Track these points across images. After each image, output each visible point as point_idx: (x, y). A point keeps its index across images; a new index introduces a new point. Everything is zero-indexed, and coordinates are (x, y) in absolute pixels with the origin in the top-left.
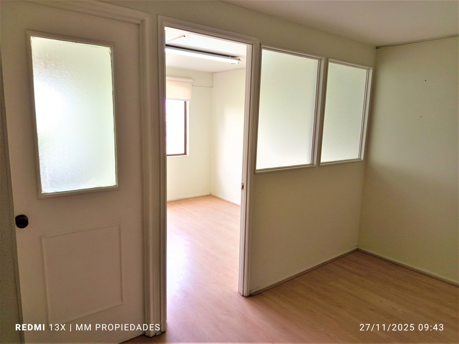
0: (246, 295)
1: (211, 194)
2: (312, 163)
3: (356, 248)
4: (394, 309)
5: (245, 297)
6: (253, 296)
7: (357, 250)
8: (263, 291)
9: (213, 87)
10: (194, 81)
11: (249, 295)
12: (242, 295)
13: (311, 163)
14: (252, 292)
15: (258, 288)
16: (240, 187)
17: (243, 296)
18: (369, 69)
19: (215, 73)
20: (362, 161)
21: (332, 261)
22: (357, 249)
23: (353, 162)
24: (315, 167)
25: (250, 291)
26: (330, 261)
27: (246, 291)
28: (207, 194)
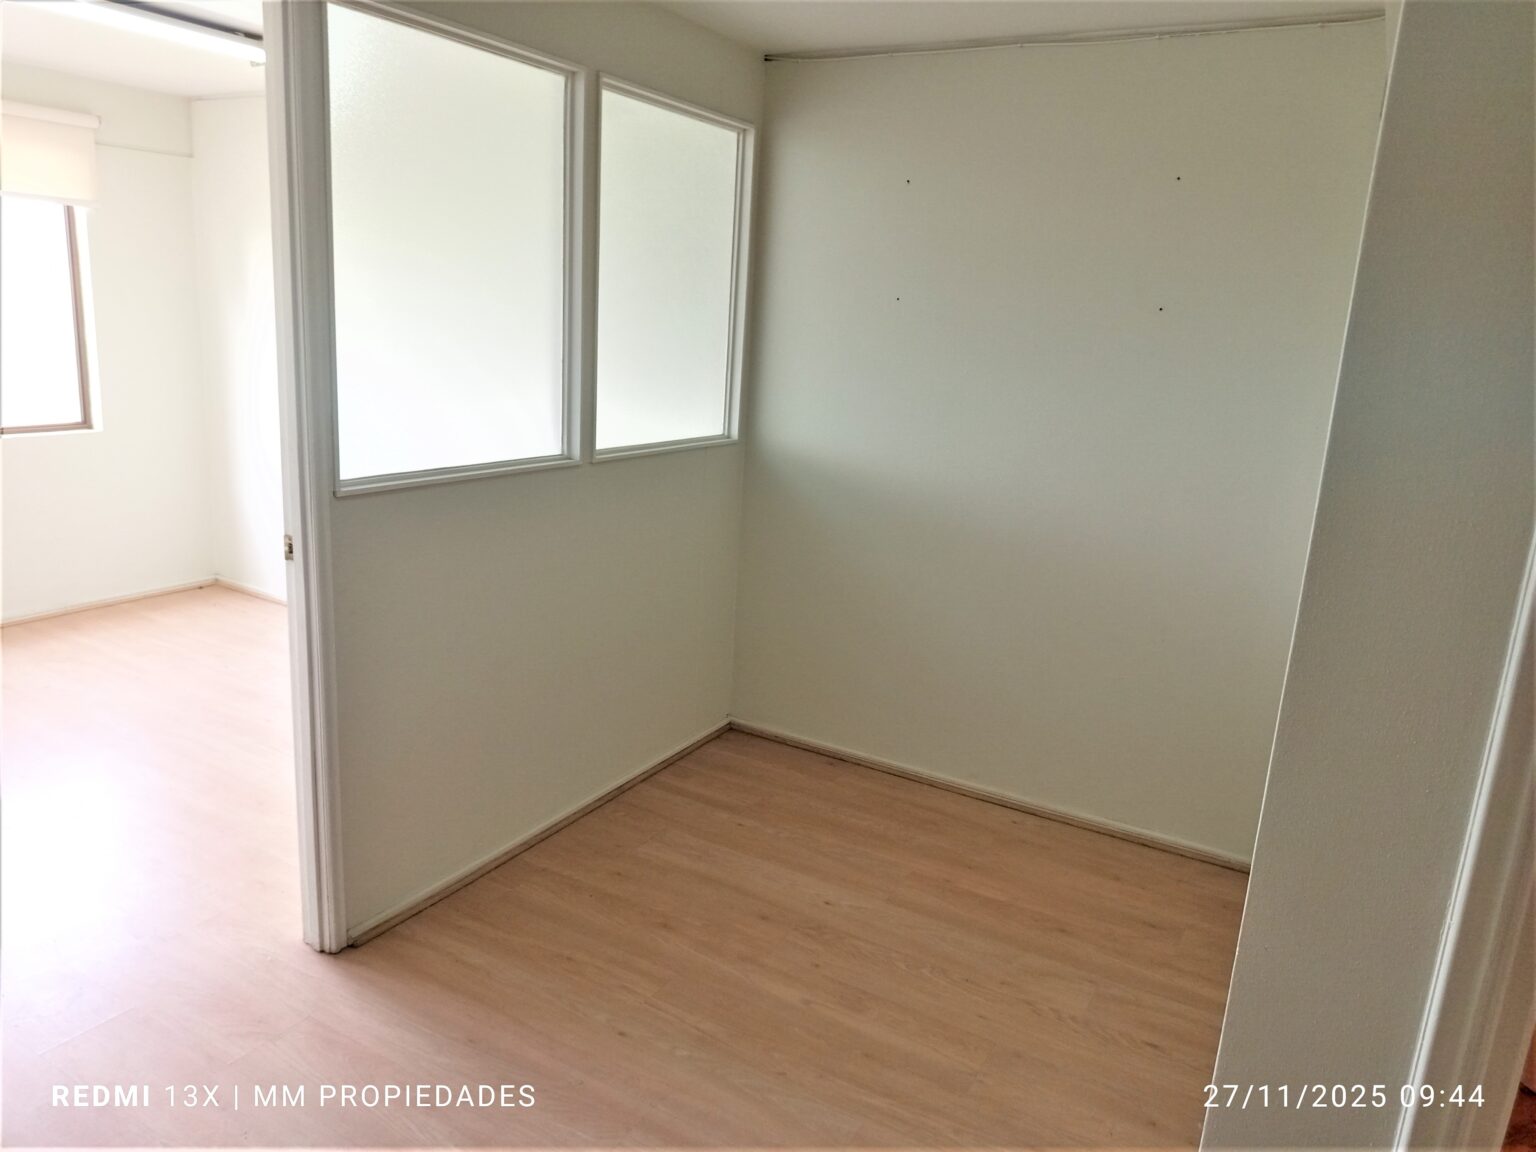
0: (334, 948)
1: (217, 580)
2: (566, 453)
3: (725, 722)
4: (827, 903)
5: (330, 954)
6: (362, 945)
7: (731, 729)
8: (396, 921)
9: (191, 156)
10: (100, 122)
11: (345, 945)
12: (318, 948)
13: (563, 451)
14: (355, 933)
15: (380, 913)
16: (282, 549)
17: (322, 951)
18: (745, 130)
19: (200, 98)
20: (734, 444)
21: (648, 777)
22: (730, 724)
23: (706, 448)
24: (577, 466)
25: (348, 931)
26: (642, 777)
27: (333, 933)
28: (207, 578)
